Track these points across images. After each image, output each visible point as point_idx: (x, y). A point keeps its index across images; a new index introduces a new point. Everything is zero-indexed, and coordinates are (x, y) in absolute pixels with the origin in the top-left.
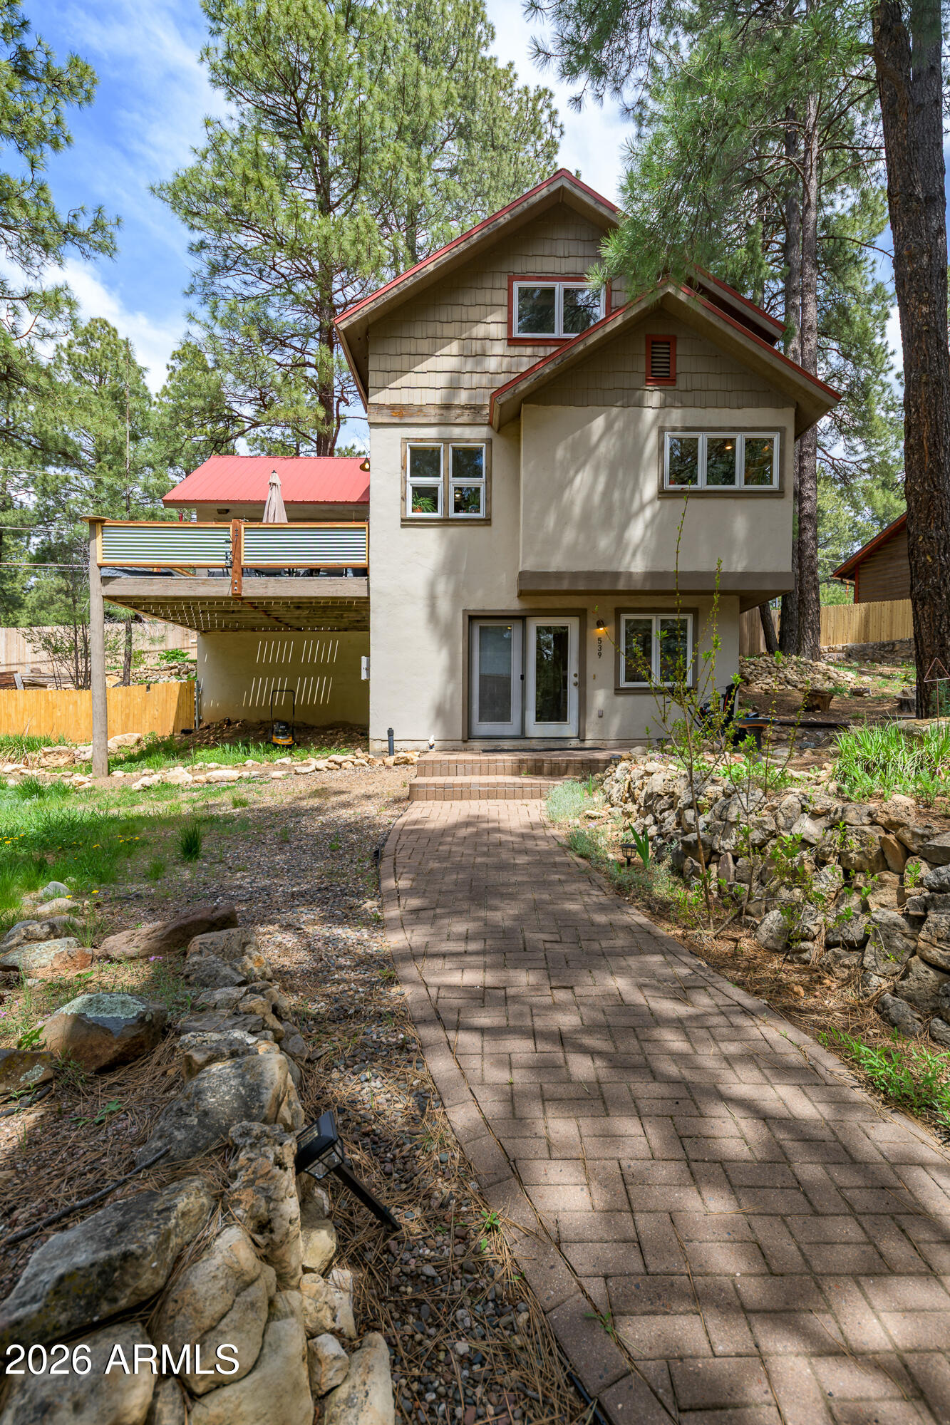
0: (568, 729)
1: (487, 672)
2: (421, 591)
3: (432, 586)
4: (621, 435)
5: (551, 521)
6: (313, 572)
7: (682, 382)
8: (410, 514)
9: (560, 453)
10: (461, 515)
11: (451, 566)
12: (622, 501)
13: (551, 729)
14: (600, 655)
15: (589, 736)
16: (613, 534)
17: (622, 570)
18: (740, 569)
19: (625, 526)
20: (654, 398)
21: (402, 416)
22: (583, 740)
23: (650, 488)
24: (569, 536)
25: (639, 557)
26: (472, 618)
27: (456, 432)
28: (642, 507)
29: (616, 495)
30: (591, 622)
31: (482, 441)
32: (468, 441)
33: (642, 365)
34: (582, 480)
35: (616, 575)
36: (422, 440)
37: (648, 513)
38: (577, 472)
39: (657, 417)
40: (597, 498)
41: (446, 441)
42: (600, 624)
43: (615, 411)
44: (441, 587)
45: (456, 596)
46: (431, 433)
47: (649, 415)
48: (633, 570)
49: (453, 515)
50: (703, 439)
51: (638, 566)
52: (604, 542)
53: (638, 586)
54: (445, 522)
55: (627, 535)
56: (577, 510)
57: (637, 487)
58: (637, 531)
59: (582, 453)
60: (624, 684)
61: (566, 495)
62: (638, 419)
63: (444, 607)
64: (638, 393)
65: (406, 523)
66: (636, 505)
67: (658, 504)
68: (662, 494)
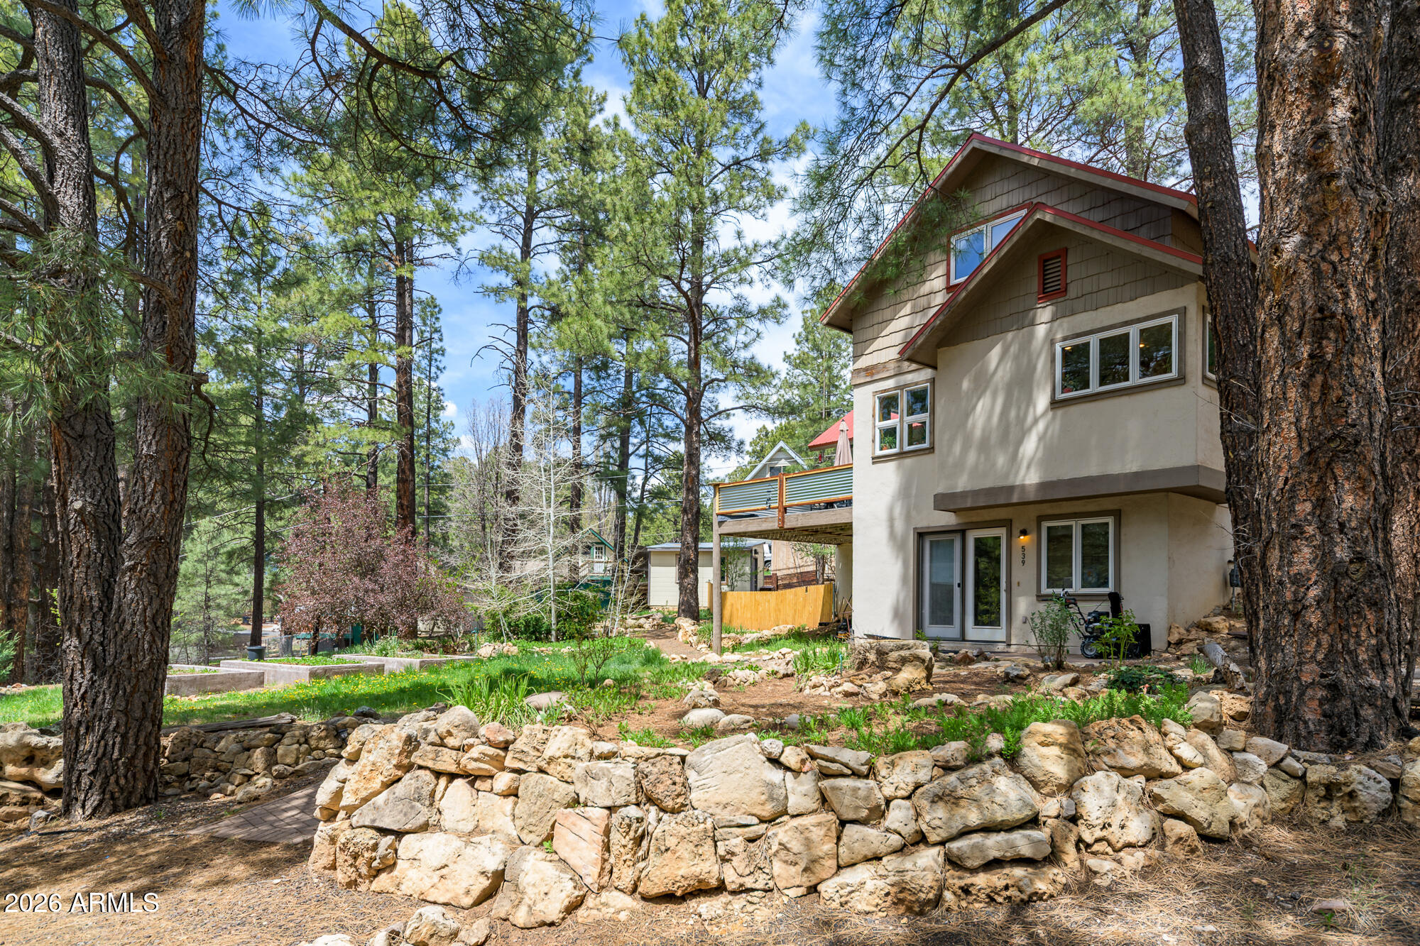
0: (998, 634)
1: (934, 581)
2: (883, 515)
3: (891, 510)
4: (1017, 358)
5: (957, 449)
6: (830, 505)
7: (1073, 291)
8: (879, 453)
9: (965, 385)
10: (912, 448)
11: (906, 492)
12: (1018, 416)
13: (985, 633)
14: (1023, 562)
15: (1013, 642)
16: (1011, 449)
17: (1017, 483)
18: (1134, 469)
19: (1020, 442)
20: (1044, 314)
21: (872, 375)
22: (1009, 645)
23: (1042, 401)
24: (972, 457)
25: (1033, 470)
26: (921, 535)
27: (909, 378)
28: (1036, 421)
29: (1013, 414)
30: (1016, 532)
31: (927, 381)
32: (916, 384)
33: (1035, 285)
34: (982, 406)
35: (1011, 489)
36: (885, 391)
37: (1041, 426)
38: (979, 399)
39: (1050, 331)
40: (995, 419)
41: (901, 388)
42: (1024, 533)
43: (1010, 335)
44: (898, 511)
45: (908, 518)
46: (890, 383)
47: (1041, 331)
48: (1027, 482)
49: (907, 448)
50: (1094, 341)
51: (1030, 477)
52: (1001, 460)
53: (1032, 497)
54: (902, 455)
55: (1021, 450)
56: (978, 433)
57: (1030, 401)
58: (1030, 446)
59: (982, 383)
60: (1045, 591)
61: (970, 422)
62: (1031, 336)
63: (899, 526)
64: (1031, 313)
65: (876, 460)
66: (1030, 419)
67: (1050, 414)
68: (1055, 404)
